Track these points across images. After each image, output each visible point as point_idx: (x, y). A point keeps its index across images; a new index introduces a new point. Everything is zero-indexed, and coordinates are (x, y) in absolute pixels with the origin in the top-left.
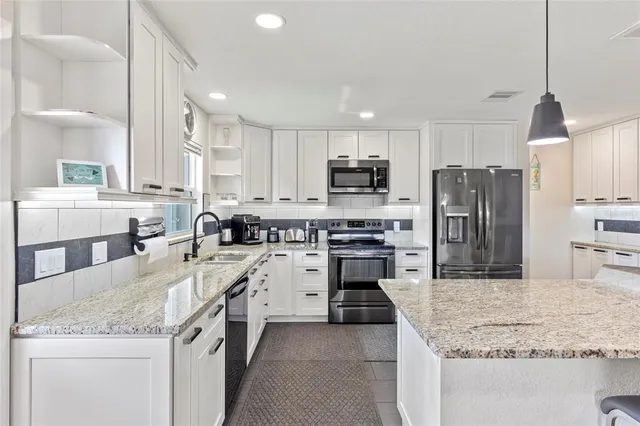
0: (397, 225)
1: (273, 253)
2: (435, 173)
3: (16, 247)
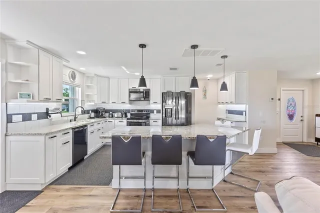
0: (155, 112)
1: (108, 121)
2: (163, 94)
3: (7, 114)
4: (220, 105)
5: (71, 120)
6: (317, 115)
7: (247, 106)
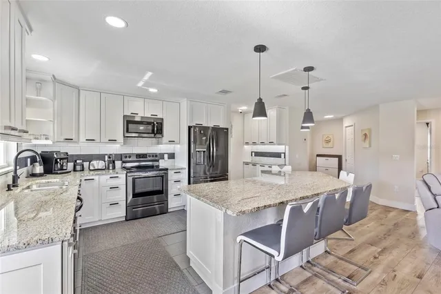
0: (166, 156)
1: (83, 179)
2: (190, 128)
4: (245, 146)
5: (9, 186)
6: (318, 156)
7: (287, 147)
